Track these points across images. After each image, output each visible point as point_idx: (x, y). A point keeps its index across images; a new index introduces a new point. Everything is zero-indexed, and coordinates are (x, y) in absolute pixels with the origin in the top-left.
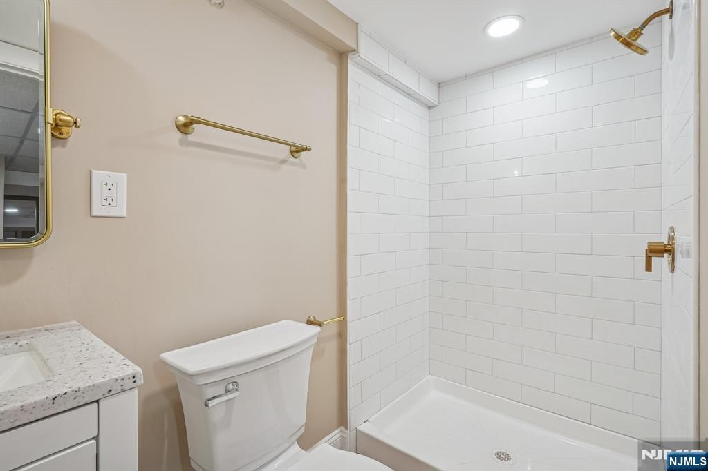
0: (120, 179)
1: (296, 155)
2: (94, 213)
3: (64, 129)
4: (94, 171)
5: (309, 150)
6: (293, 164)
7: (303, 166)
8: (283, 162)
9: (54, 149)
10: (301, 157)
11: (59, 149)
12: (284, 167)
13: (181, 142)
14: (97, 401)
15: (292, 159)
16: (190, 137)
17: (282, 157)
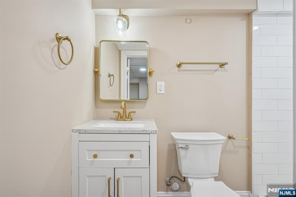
0: (163, 83)
1: (222, 67)
2: (157, 93)
3: (152, 73)
4: (157, 82)
5: (227, 64)
6: (221, 71)
7: (226, 71)
8: (216, 70)
9: (150, 78)
10: (225, 67)
11: (151, 78)
12: (216, 72)
13: (178, 71)
14: (149, 134)
15: (220, 69)
16: (181, 68)
17: (216, 69)
